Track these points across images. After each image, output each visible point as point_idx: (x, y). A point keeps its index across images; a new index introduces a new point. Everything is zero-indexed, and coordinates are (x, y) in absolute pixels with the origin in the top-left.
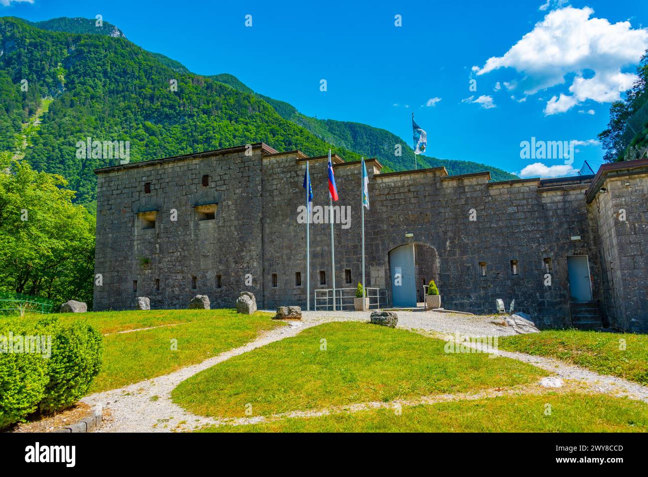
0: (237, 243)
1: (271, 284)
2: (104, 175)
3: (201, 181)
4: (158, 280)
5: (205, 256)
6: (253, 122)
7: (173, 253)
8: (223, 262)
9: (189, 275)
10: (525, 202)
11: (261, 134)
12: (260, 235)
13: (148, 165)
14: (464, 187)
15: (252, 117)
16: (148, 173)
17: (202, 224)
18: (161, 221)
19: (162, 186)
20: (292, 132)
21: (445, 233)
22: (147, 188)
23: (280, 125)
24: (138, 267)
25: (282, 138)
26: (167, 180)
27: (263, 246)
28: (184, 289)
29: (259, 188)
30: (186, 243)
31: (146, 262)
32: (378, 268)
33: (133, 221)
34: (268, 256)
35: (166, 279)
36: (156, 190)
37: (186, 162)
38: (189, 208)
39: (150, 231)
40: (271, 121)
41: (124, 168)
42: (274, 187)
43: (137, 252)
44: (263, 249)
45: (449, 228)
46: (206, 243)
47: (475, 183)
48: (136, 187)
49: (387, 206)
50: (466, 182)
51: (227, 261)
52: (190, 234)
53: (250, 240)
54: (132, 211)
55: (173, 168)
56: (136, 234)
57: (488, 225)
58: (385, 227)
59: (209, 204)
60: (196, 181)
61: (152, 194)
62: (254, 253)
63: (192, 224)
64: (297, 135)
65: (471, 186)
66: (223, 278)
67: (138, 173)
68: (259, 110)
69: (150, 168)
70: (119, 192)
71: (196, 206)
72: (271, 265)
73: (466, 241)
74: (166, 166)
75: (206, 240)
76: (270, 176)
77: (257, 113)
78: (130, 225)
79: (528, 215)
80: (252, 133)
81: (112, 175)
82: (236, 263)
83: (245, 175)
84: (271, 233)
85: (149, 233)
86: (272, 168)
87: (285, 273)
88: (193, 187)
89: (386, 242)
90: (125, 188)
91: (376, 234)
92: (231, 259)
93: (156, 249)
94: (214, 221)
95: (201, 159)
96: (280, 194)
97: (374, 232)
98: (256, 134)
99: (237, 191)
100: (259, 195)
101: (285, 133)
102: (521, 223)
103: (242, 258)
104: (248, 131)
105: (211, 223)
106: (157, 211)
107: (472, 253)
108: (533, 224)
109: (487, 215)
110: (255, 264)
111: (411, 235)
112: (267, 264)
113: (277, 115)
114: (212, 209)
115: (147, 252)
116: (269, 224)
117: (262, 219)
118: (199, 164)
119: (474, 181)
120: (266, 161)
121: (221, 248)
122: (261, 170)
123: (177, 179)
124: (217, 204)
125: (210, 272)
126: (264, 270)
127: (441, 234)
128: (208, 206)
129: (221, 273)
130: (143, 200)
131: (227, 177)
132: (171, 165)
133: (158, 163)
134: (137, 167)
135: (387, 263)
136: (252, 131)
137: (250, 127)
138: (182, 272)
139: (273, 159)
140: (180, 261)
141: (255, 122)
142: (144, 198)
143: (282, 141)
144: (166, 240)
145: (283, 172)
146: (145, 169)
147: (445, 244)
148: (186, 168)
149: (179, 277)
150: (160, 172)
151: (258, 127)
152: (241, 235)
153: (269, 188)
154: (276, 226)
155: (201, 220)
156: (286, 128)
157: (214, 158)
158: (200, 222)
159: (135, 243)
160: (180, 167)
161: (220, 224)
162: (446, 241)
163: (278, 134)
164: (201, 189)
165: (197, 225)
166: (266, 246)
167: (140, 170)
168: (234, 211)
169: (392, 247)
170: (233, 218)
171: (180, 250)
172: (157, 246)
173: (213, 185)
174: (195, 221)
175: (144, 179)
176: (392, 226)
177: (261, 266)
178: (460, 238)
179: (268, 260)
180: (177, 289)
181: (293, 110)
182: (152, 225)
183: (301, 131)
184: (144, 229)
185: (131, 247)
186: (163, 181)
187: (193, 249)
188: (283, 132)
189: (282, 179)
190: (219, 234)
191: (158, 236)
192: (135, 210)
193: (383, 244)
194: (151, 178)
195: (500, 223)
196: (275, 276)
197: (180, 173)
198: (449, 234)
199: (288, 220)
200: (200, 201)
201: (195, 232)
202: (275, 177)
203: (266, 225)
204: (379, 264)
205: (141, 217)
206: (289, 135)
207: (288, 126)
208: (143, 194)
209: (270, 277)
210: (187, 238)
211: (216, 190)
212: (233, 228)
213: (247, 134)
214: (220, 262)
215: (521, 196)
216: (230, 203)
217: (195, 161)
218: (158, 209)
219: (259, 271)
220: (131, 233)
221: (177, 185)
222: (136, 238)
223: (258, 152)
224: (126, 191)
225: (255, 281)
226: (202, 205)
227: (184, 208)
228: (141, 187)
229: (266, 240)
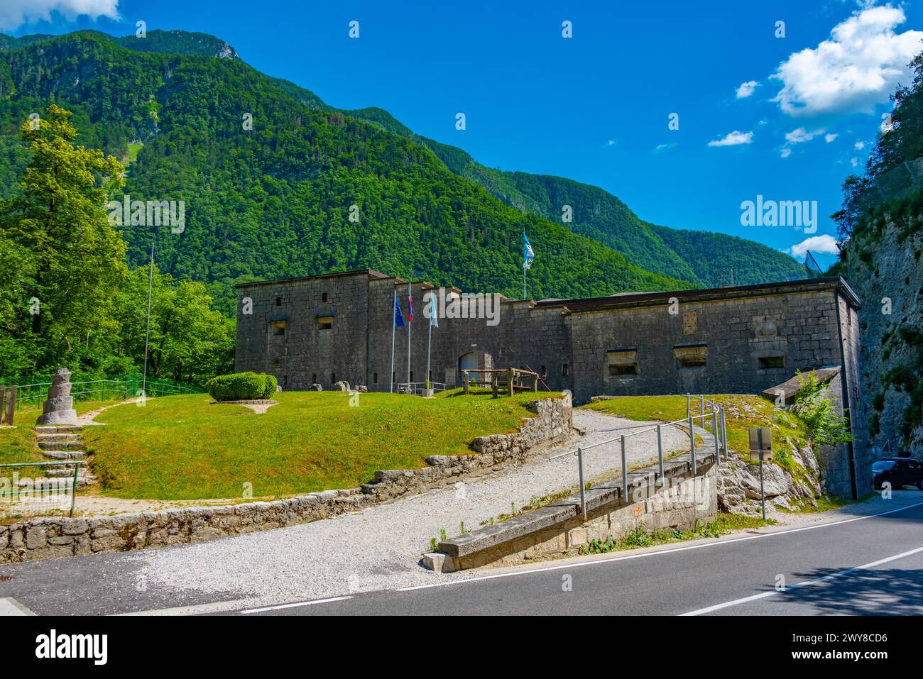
0: (348, 349)
1: (372, 381)
2: (243, 289)
3: (321, 298)
4: (286, 377)
5: (324, 358)
6: (409, 176)
7: (298, 355)
8: (337, 363)
9: (310, 373)
11: (420, 194)
12: (366, 343)
13: (279, 283)
14: (513, 310)
15: (408, 170)
16: (279, 290)
17: (321, 332)
18: (289, 329)
19: (291, 301)
20: (462, 192)
21: (499, 344)
22: (279, 301)
23: (446, 181)
24: (270, 365)
25: (448, 200)
26: (295, 296)
27: (367, 350)
28: (306, 384)
29: (366, 304)
30: (308, 348)
31: (277, 361)
32: (452, 370)
33: (267, 329)
34: (371, 358)
35: (292, 376)
36: (285, 303)
37: (310, 282)
38: (311, 319)
39: (280, 337)
40: (434, 176)
41: (260, 285)
42: (378, 305)
43: (269, 354)
44: (368, 354)
45: (502, 341)
46: (324, 347)
47: (521, 308)
48: (269, 301)
49: (459, 323)
50: (515, 306)
51: (340, 363)
52: (312, 340)
53: (358, 346)
54: (266, 320)
55: (299, 286)
56: (269, 338)
58: (457, 339)
59: (328, 316)
60: (317, 298)
61: (282, 306)
62: (361, 356)
63: (313, 332)
64: (470, 195)
65: (518, 310)
66: (336, 375)
67: (271, 289)
68: (418, 160)
69: (281, 285)
70: (255, 304)
71: (317, 317)
72: (373, 366)
73: (513, 351)
74: (294, 284)
75: (324, 345)
76: (375, 295)
77: (416, 165)
78: (264, 332)
79: (555, 332)
80: (407, 192)
81: (249, 289)
82: (347, 364)
83: (355, 294)
84: (374, 341)
85: (279, 339)
86: (377, 290)
87: (383, 373)
88: (315, 302)
89: (458, 350)
90: (260, 301)
91: (451, 343)
92: (343, 361)
93: (285, 351)
94: (331, 330)
95: (321, 280)
96: (382, 311)
97: (449, 343)
98: (414, 194)
99: (349, 307)
100: (366, 311)
101: (453, 193)
103: (352, 360)
104: (403, 190)
105: (328, 332)
107: (516, 360)
110: (361, 365)
111: (475, 345)
112: (370, 365)
113: (443, 167)
114: (330, 321)
115: (278, 354)
117: (367, 330)
118: (320, 284)
119: (521, 306)
120: (371, 284)
121: (335, 352)
122: (368, 291)
123: (303, 296)
124: (333, 317)
125: (327, 371)
126: (367, 370)
127: (496, 345)
128: (326, 318)
129: (335, 372)
130: (275, 312)
131: (341, 295)
132: (297, 284)
133: (288, 281)
134: (271, 284)
135: (457, 366)
136: (408, 190)
137: (406, 184)
138: (305, 370)
140: (304, 362)
141: (413, 176)
142: (276, 310)
143: (448, 204)
144: (293, 344)
145: (385, 293)
146: (277, 286)
147: (498, 353)
148: (309, 287)
149: (303, 374)
150: (289, 289)
151: (416, 184)
152: (351, 342)
153: (374, 305)
154: (378, 336)
155: (321, 329)
156: (455, 185)
157: (331, 280)
158: (320, 331)
159: (268, 346)
160: (305, 285)
161: (336, 333)
162: (499, 351)
163: (443, 194)
164: (322, 305)
165: (317, 333)
166: (370, 351)
167: (273, 286)
168: (347, 323)
169: (461, 354)
170: (345, 328)
171: (304, 353)
172: (286, 349)
173: (330, 301)
174: (316, 330)
175: (276, 294)
176: (462, 338)
177: (366, 367)
178: (509, 348)
179: (372, 362)
180: (301, 384)
181: (467, 159)
182: (281, 332)
183: (476, 191)
184: (275, 334)
185: (265, 350)
186: (291, 296)
187: (313, 352)
188: (450, 191)
189: (384, 299)
190: (334, 341)
191: (286, 341)
192: (269, 320)
193: (456, 351)
194: (281, 294)
196: (376, 375)
197: (305, 291)
198: (502, 345)
199: (387, 331)
200: (320, 314)
201: (316, 338)
202: (378, 296)
203: (371, 335)
204: (452, 367)
205: (273, 325)
206: (458, 195)
207: (458, 183)
208: (275, 307)
209: (372, 376)
210: (309, 343)
211: (333, 306)
212: (345, 336)
213: (402, 193)
214: (335, 363)
216: (343, 316)
217: (317, 282)
218: (287, 319)
219: (364, 371)
220: (265, 338)
221: (302, 300)
222: (269, 342)
223: (366, 276)
224: (260, 303)
225: (360, 377)
226: (321, 317)
227: (307, 319)
228: (273, 300)
229: (370, 346)
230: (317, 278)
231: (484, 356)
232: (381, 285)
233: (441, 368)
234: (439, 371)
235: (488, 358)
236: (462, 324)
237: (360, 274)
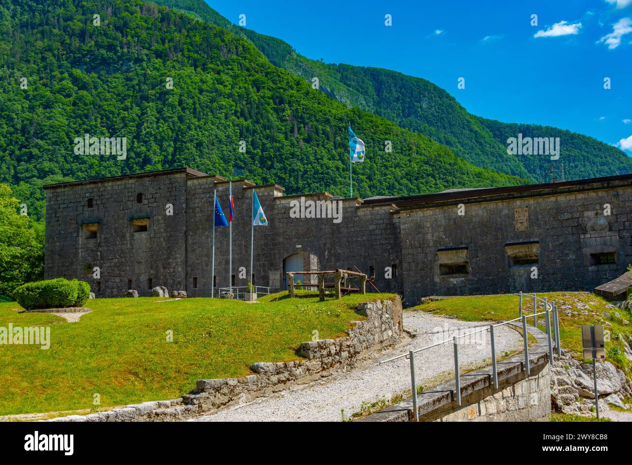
0: (165, 252)
1: (192, 286)
2: (52, 191)
3: (136, 199)
4: (99, 283)
5: (140, 263)
7: (112, 259)
8: (154, 267)
9: (125, 278)
10: (381, 221)
12: (184, 245)
13: (90, 183)
15: (227, 63)
16: (91, 190)
17: (137, 235)
18: (102, 232)
19: (103, 202)
20: (284, 85)
21: (325, 245)
22: (90, 203)
23: (267, 74)
24: (82, 271)
26: (107, 197)
27: (186, 253)
28: (121, 290)
29: (184, 205)
30: (123, 252)
31: (89, 267)
32: (275, 272)
33: (78, 232)
34: (190, 262)
35: (106, 282)
36: (98, 205)
37: (123, 182)
38: (125, 221)
39: (92, 241)
40: (254, 69)
41: (70, 185)
42: (197, 205)
43: (81, 259)
44: (186, 257)
45: (328, 241)
46: (140, 251)
47: (347, 206)
48: (80, 202)
49: (283, 223)
51: (157, 266)
52: (127, 244)
53: (175, 249)
54: (77, 223)
55: (112, 186)
56: (80, 243)
57: (355, 239)
58: (281, 240)
59: (143, 218)
60: (131, 198)
61: (94, 208)
62: (179, 260)
63: (128, 235)
64: (292, 89)
65: (344, 208)
66: (153, 280)
67: (82, 189)
68: (237, 51)
69: (93, 186)
70: (65, 206)
71: (132, 219)
72: (192, 270)
73: (339, 251)
74: (106, 184)
75: (139, 249)
76: (193, 195)
78: (75, 235)
79: (383, 231)
81: (58, 190)
82: (164, 268)
83: (172, 194)
84: (193, 244)
85: (92, 243)
86: (195, 189)
87: (203, 277)
88: (129, 203)
89: (282, 251)
90: (70, 202)
91: (274, 245)
92: (160, 265)
93: (98, 256)
94: (146, 233)
95: (136, 179)
96: (201, 211)
97: (273, 244)
100: (184, 211)
101: (274, 86)
102: (378, 237)
103: (169, 264)
105: (144, 235)
106: (99, 223)
107: (343, 261)
108: (386, 239)
109: (355, 231)
110: (180, 269)
111: (300, 246)
112: (189, 269)
114: (145, 223)
115: (90, 259)
116: (191, 236)
117: (186, 232)
118: (134, 184)
119: (347, 204)
120: (190, 183)
121: (152, 256)
122: (186, 191)
123: (116, 196)
124: (149, 218)
125: (143, 276)
126: (187, 274)
127: (322, 246)
128: (142, 220)
129: (152, 277)
130: (87, 214)
131: (157, 196)
132: (110, 184)
133: (99, 181)
134: (81, 184)
135: (282, 268)
138: (120, 276)
139: (196, 182)
140: (118, 267)
142: (87, 212)
144: (106, 248)
145: (204, 193)
146: (88, 186)
147: (325, 254)
148: (123, 187)
149: (117, 280)
150: (101, 190)
152: (168, 245)
153: (192, 206)
154: (197, 238)
155: (136, 232)
156: (276, 78)
157: (147, 179)
158: (134, 234)
159: (80, 251)
160: (118, 185)
161: (152, 236)
162: (325, 252)
163: (264, 88)
164: (137, 206)
165: (132, 236)
166: (189, 254)
167: (84, 187)
168: (163, 225)
169: (286, 255)
170: (162, 230)
171: (118, 257)
172: (99, 253)
173: (146, 202)
174: (130, 233)
175: (87, 195)
176: (286, 239)
177: (184, 271)
178: (335, 248)
179: (191, 266)
180: (116, 290)
182: (93, 235)
184: (87, 238)
185: (76, 254)
186: (103, 197)
187: (128, 256)
188: (271, 84)
189: (203, 198)
190: (151, 244)
191: (99, 245)
192: (80, 223)
193: (280, 253)
194: (93, 195)
195: (364, 238)
196: (195, 279)
197: (118, 191)
198: (328, 246)
199: (207, 233)
200: (135, 215)
201: (131, 242)
202: (197, 196)
203: (189, 237)
204: (276, 269)
205: (84, 228)
206: (280, 88)
208: (86, 208)
209: (192, 280)
210: (124, 247)
211: (149, 207)
212: (162, 239)
214: (151, 268)
215: (379, 217)
216: (160, 218)
217: (131, 181)
218: (99, 222)
219: (183, 275)
220: (76, 241)
221: (115, 201)
222: (80, 246)
223: (183, 175)
224: (71, 205)
225: (179, 283)
226: (137, 219)
227: (121, 221)
228: (85, 202)
229: (189, 249)
230: (131, 178)
231: (309, 257)
232: (199, 184)
233: (264, 271)
234: (262, 274)
235: (314, 259)
236: (287, 223)
237: (177, 173)
